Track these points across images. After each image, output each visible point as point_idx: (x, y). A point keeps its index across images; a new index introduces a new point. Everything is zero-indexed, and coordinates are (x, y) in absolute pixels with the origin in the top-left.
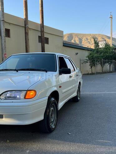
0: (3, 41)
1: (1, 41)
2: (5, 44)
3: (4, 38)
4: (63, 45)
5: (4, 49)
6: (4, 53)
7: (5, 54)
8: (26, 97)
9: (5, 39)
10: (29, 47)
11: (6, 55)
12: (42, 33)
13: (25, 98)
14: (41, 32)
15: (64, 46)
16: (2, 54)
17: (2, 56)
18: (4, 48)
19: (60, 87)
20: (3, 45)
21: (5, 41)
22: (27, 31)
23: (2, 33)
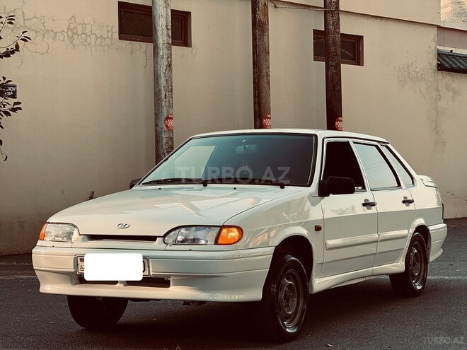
0: (163, 64)
1: (156, 63)
2: (171, 78)
3: (166, 51)
4: (435, 63)
5: (163, 96)
6: (165, 115)
7: (168, 118)
8: (220, 241)
9: (170, 56)
10: (269, 83)
11: (170, 123)
12: (329, 16)
13: (216, 243)
14: (325, 12)
15: (441, 67)
16: (157, 115)
17: (156, 125)
18: (163, 93)
19: (318, 229)
20: (163, 81)
21: (170, 65)
22: (260, 16)
23: (159, 33)
